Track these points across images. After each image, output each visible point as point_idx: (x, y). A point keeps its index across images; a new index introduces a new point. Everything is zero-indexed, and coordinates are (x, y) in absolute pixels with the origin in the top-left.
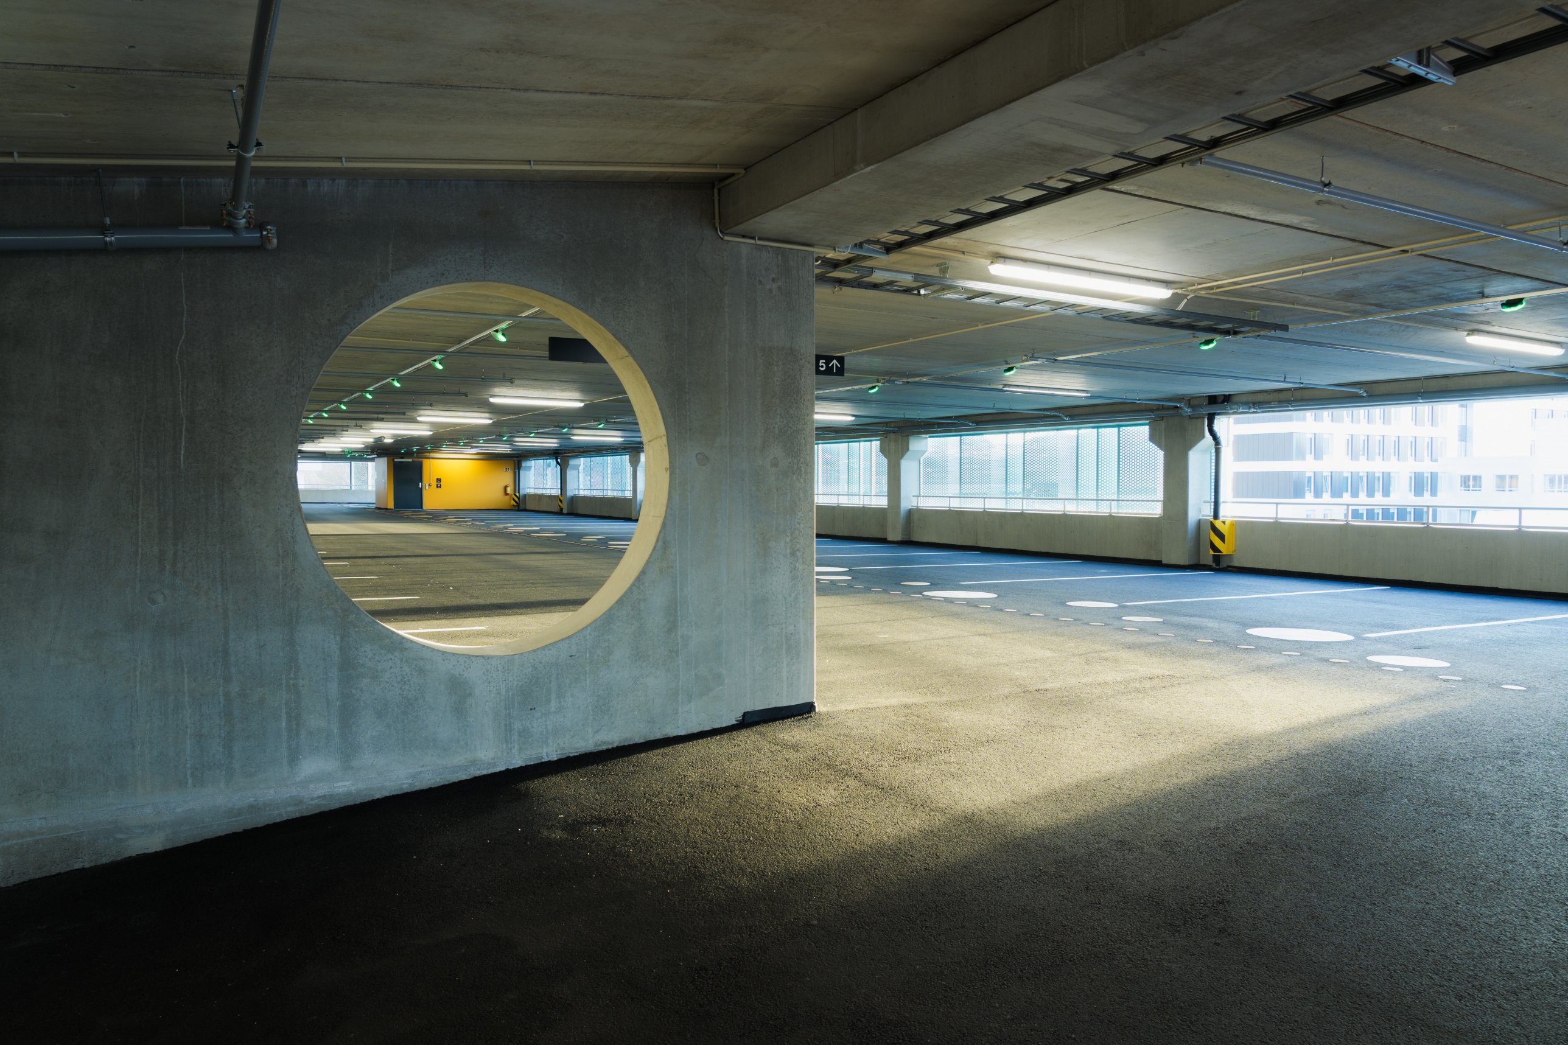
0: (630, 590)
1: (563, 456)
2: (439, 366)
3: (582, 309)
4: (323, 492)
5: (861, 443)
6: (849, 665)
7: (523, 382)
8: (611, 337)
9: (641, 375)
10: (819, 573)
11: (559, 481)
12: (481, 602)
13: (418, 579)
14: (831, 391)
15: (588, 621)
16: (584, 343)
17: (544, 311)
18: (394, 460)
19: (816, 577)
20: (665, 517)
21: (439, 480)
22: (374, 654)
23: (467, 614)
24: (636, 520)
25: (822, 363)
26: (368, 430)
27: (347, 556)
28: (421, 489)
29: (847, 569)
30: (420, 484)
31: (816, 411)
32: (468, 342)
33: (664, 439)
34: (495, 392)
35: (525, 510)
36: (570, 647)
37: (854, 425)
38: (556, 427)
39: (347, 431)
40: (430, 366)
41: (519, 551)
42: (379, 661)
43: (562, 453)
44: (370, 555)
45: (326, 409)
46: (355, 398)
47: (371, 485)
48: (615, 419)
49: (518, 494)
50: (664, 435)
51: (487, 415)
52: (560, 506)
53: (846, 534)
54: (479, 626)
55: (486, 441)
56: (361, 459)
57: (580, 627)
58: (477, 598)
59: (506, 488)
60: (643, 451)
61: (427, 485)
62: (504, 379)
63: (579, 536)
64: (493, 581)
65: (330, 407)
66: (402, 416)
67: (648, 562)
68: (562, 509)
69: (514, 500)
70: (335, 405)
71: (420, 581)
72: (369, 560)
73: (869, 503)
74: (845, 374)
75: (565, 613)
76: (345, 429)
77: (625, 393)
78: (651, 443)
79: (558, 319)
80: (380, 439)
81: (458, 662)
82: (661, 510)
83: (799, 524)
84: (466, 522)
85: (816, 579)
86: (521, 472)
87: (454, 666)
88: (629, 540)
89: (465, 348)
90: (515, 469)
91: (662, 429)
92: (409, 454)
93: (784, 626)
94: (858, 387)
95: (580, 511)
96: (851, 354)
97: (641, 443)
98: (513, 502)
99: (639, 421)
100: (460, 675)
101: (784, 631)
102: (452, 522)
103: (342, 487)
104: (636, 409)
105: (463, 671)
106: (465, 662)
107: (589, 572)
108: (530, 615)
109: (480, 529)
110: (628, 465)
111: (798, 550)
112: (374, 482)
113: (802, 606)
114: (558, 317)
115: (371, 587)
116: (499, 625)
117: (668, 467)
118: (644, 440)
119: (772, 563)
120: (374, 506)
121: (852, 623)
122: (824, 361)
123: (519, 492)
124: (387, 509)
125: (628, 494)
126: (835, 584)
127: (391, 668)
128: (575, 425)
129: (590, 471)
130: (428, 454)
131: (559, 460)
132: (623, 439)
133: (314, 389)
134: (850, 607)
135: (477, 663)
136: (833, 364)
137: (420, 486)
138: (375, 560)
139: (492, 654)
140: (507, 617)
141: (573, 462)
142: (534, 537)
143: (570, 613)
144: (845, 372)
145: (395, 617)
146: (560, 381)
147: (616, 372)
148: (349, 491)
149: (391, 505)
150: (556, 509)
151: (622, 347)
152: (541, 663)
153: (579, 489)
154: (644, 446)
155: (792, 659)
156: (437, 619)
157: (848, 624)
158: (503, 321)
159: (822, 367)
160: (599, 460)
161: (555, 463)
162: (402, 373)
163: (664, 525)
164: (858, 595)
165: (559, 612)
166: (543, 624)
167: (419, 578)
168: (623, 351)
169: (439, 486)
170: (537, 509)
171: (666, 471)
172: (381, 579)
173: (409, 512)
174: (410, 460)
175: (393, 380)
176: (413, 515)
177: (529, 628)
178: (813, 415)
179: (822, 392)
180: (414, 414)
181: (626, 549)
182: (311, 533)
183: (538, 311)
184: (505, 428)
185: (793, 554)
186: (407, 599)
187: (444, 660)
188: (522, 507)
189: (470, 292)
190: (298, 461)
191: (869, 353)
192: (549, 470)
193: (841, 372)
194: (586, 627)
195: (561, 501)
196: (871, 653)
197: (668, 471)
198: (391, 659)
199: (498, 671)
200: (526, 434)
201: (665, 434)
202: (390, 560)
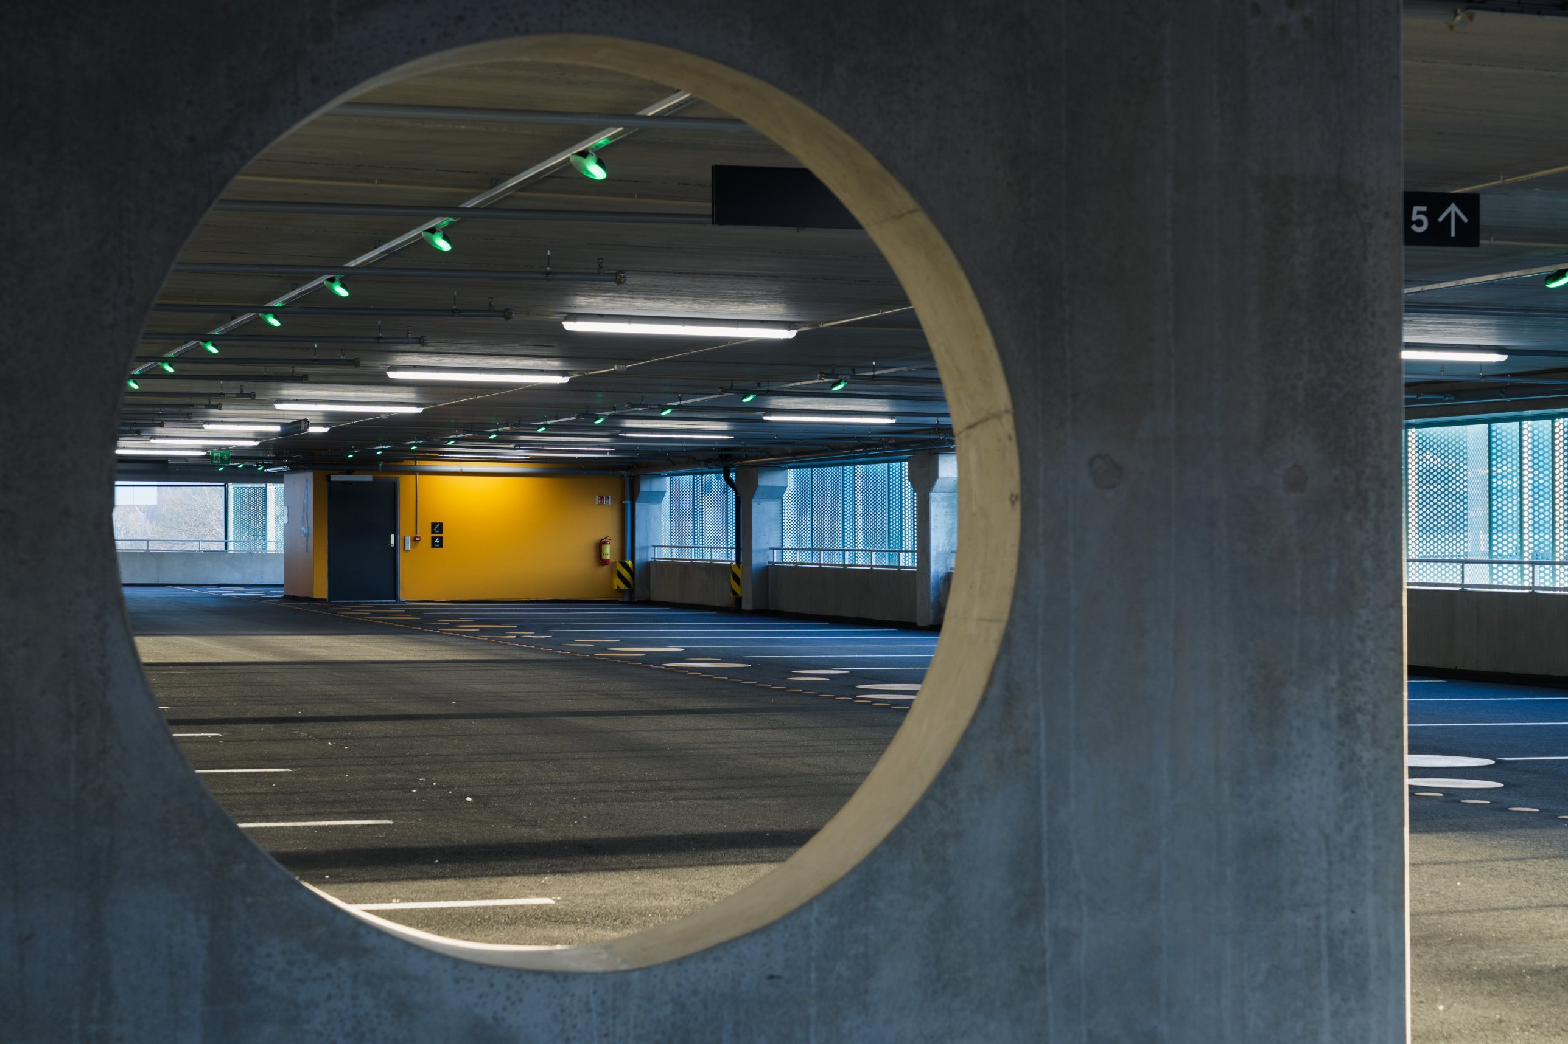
0: (920, 810)
1: (741, 466)
2: (444, 246)
3: (799, 95)
4: (160, 556)
5: (1526, 424)
6: (1500, 1021)
7: (647, 280)
8: (871, 163)
9: (949, 257)
10: (1415, 772)
11: (732, 529)
12: (543, 834)
13: (389, 776)
14: (1443, 285)
15: (815, 887)
16: (803, 177)
17: (700, 102)
18: (328, 477)
19: (1408, 782)
20: (1011, 623)
21: (437, 527)
22: (291, 963)
23: (509, 865)
24: (935, 628)
25: (1419, 213)
26: (269, 404)
27: (217, 716)
28: (395, 550)
29: (1493, 762)
30: (392, 536)
31: (1407, 339)
32: (512, 183)
33: (1008, 422)
34: (580, 307)
35: (648, 603)
36: (768, 955)
37: (1505, 375)
38: (726, 391)
39: (219, 407)
40: (424, 246)
41: (634, 706)
42: (301, 981)
43: (741, 459)
44: (273, 715)
45: (172, 354)
46: (240, 326)
47: (274, 540)
48: (874, 368)
49: (629, 563)
50: (1007, 412)
51: (555, 364)
52: (734, 593)
53: (1485, 666)
54: (538, 895)
55: (552, 430)
56: (249, 475)
57: (794, 904)
58: (533, 824)
59: (600, 545)
60: (950, 451)
61: (408, 539)
62: (598, 274)
63: (786, 667)
64: (569, 783)
65: (179, 350)
66: (352, 370)
67: (967, 738)
68: (739, 600)
69: (620, 576)
70: (193, 343)
71: (393, 780)
72: (270, 726)
73: (1547, 584)
74: (1482, 242)
75: (752, 866)
76: (213, 403)
77: (905, 301)
78: (975, 432)
79: (738, 121)
80: (300, 424)
81: (492, 986)
82: (1000, 604)
83: (1362, 639)
84: (503, 632)
85: (1411, 787)
86: (638, 506)
87: (481, 996)
88: (918, 678)
89: (508, 196)
90: (623, 498)
91: (1001, 396)
92: (367, 462)
93: (1323, 911)
94: (1515, 274)
95: (787, 606)
96: (1499, 186)
97: (948, 430)
98: (617, 583)
99: (944, 375)
100: (495, 1019)
101: (1324, 924)
102: (467, 633)
103: (205, 546)
104: (936, 343)
105: (505, 1009)
106: (509, 987)
107: (809, 760)
108: (664, 871)
109: (537, 651)
110: (908, 486)
111: (1359, 709)
112: (281, 533)
113: (1371, 857)
114: (737, 115)
115: (275, 794)
116: (587, 896)
117: (1017, 491)
118: (957, 420)
119: (1289, 744)
120: (279, 593)
121: (1507, 908)
122: (1424, 209)
123: (633, 558)
124: (313, 600)
125: (907, 561)
126: (1458, 801)
127: (329, 997)
128: (774, 387)
129: (809, 500)
130: (412, 463)
131: (732, 476)
132: (893, 421)
133: (158, 305)
134: (1500, 863)
135: (538, 990)
136: (1449, 216)
137: (392, 542)
138: (285, 726)
139: (573, 966)
140: (608, 875)
141: (767, 480)
142: (671, 671)
143: (764, 869)
144: (1482, 235)
145: (335, 871)
146: (738, 276)
147: (885, 249)
148: (221, 556)
149: (321, 590)
150: (726, 600)
151: (899, 188)
152: (695, 993)
153: (782, 549)
154: (956, 439)
155: (1345, 999)
156: (435, 878)
157: (1496, 909)
158: (597, 130)
159: (1419, 223)
160: (834, 472)
161: (723, 482)
162: (352, 264)
163: (1007, 643)
164: (1522, 832)
165: (736, 863)
166: (697, 893)
167: (390, 772)
168: (902, 199)
169: (437, 543)
170: (678, 600)
171: (1013, 503)
172: (298, 775)
173: (365, 606)
174: (369, 478)
175: (332, 280)
176: (373, 614)
177: (662, 903)
178: (1398, 352)
179: (1418, 289)
180: (380, 365)
181: (909, 702)
182: (145, 659)
183: (686, 101)
184: (600, 395)
185: (1347, 719)
186: (363, 826)
187: (457, 981)
188: (639, 594)
189: (526, 59)
190: (118, 483)
191: (1547, 183)
192: (708, 500)
193: (1469, 235)
194: (808, 905)
195: (737, 579)
196: (1560, 990)
197: (1018, 505)
198: (329, 975)
199: (589, 1011)
200: (651, 409)
201: (1010, 406)
202: (321, 729)
